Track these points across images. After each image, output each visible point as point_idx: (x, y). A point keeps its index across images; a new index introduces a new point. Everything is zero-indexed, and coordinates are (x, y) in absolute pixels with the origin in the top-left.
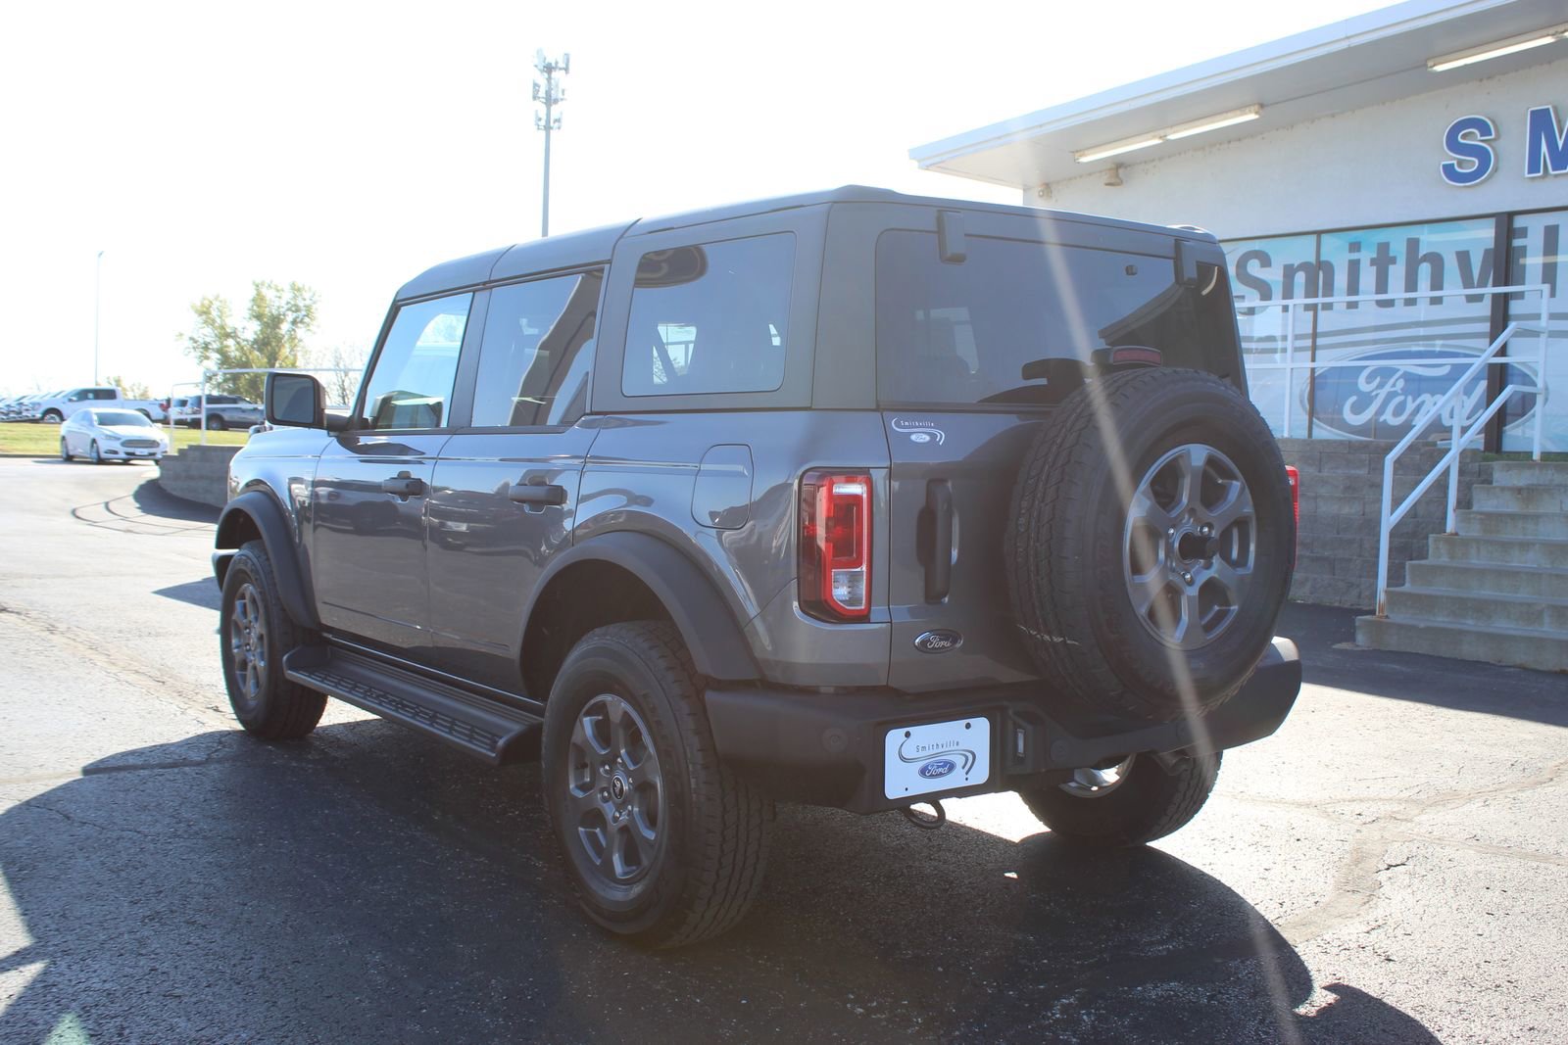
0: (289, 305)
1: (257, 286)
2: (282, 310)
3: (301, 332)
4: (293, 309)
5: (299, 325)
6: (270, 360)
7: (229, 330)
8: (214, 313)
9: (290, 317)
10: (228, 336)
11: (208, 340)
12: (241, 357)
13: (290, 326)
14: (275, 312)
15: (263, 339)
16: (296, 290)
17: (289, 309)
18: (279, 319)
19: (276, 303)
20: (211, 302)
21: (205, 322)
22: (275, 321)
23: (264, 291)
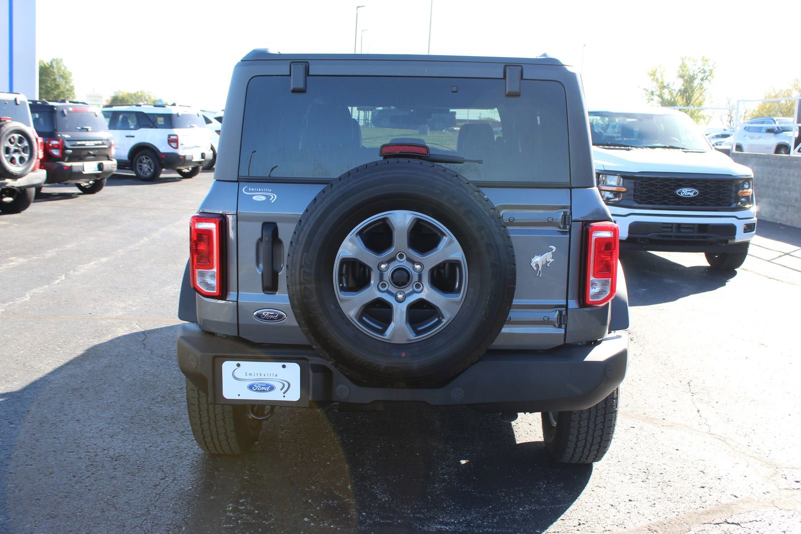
0: (700, 70)
1: (683, 59)
2: (696, 73)
3: (706, 84)
4: (702, 71)
5: (705, 81)
6: (687, 101)
7: (665, 84)
8: (658, 75)
9: (700, 76)
10: (664, 87)
11: (653, 90)
12: (671, 99)
13: (700, 81)
14: (691, 74)
15: (684, 89)
16: (705, 60)
17: (700, 72)
18: (694, 77)
19: (692, 69)
20: (657, 69)
21: (652, 80)
22: (692, 79)
23: (686, 62)
